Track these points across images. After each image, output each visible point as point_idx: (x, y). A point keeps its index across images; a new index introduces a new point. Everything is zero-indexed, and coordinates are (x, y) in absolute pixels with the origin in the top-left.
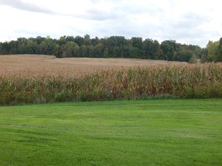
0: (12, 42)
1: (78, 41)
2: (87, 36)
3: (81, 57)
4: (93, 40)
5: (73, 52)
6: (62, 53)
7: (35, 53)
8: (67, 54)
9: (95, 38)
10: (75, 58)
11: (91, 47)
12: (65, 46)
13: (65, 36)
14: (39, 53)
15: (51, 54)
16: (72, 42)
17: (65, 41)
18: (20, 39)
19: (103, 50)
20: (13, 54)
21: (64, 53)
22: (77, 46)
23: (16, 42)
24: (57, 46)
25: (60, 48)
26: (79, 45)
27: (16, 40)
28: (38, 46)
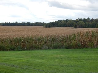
0: (56, 22)
1: (85, 20)
2: (89, 18)
3: (86, 28)
4: (91, 20)
5: (82, 26)
6: (77, 26)
7: (65, 26)
8: (79, 26)
9: (92, 19)
10: (83, 28)
11: (90, 23)
12: (78, 23)
13: (78, 19)
14: (67, 26)
15: (72, 27)
16: (81, 21)
17: (78, 21)
18: (59, 21)
19: (96, 24)
20: (56, 27)
21: (78, 26)
22: (84, 23)
23: (57, 22)
24: (75, 23)
25: (76, 24)
26: (85, 23)
27: (57, 21)
28: (66, 23)
